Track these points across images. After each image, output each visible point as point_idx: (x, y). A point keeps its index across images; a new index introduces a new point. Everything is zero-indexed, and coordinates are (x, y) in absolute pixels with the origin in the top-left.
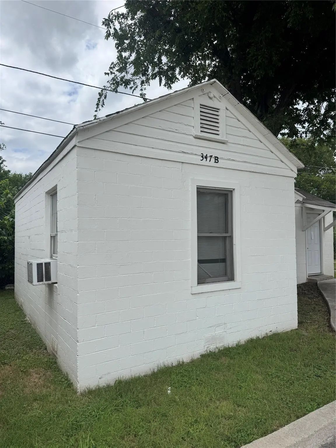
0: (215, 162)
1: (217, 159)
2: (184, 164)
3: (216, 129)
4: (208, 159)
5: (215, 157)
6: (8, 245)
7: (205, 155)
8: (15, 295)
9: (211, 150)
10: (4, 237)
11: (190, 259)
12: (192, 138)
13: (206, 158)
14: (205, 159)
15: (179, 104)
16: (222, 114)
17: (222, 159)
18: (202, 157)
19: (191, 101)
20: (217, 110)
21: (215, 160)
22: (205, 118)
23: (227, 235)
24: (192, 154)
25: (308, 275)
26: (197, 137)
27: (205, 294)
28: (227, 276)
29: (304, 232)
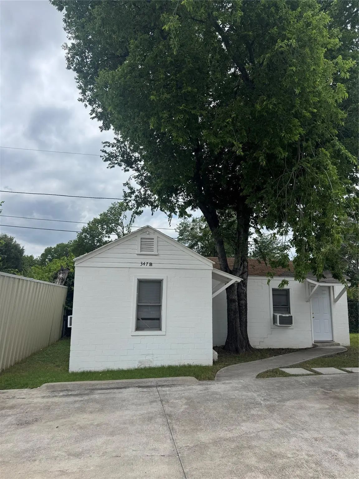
0: (150, 266)
2: (130, 268)
3: (152, 248)
4: (146, 264)
9: (146, 260)
11: (131, 317)
12: (136, 255)
13: (144, 264)
17: (154, 263)
18: (142, 264)
19: (136, 237)
20: (153, 239)
21: (150, 264)
22: (145, 244)
23: (160, 304)
24: (135, 263)
25: (313, 341)
26: (138, 255)
27: (140, 336)
28: (159, 328)
29: (308, 303)
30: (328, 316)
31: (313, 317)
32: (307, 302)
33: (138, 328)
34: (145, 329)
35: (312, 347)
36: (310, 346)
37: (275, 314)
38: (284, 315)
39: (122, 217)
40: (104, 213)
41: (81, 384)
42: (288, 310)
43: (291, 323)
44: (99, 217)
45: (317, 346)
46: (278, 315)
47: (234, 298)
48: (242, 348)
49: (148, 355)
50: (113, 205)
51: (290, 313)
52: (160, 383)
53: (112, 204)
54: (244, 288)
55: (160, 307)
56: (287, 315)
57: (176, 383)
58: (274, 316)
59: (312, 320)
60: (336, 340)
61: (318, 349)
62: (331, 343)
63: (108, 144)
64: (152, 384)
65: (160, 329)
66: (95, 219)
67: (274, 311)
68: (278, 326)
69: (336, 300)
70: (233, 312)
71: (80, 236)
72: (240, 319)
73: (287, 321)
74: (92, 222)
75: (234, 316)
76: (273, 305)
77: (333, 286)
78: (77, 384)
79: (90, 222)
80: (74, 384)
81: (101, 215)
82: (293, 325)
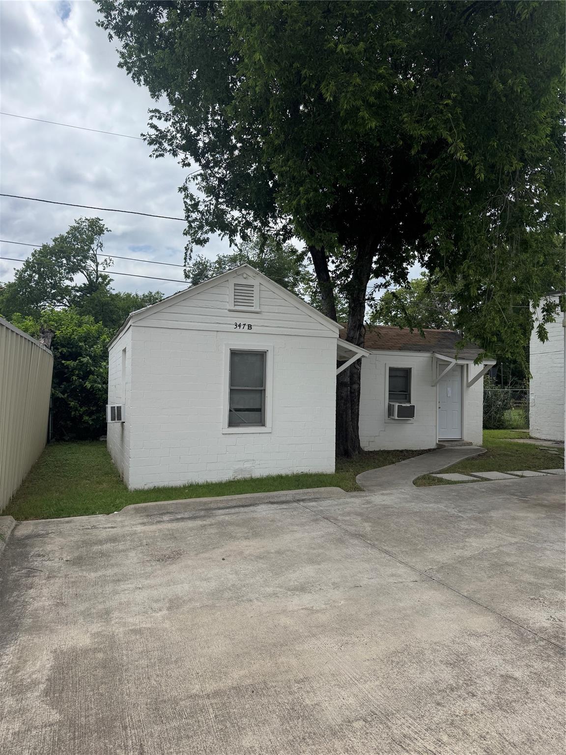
0: (248, 329)
1: (250, 327)
2: (219, 332)
3: (251, 301)
4: (242, 327)
5: (249, 325)
6: (103, 394)
7: (238, 324)
8: (108, 445)
9: (243, 319)
10: (99, 385)
11: (222, 407)
12: (226, 311)
13: (240, 326)
14: (238, 327)
15: (215, 286)
16: (256, 289)
17: (255, 325)
18: (236, 325)
19: (227, 282)
20: (252, 286)
21: (249, 327)
22: (240, 294)
23: (262, 388)
24: (226, 324)
25: (438, 440)
26: (230, 311)
27: (235, 435)
28: (262, 423)
29: (434, 388)
30: (458, 406)
31: (439, 408)
32: (432, 386)
33: (231, 424)
34: (241, 425)
35: (436, 447)
36: (433, 446)
37: (391, 403)
38: (403, 405)
39: (94, 246)
40: (62, 237)
41: (187, 503)
42: (408, 399)
43: (412, 415)
44: (51, 244)
45: (445, 446)
46: (396, 405)
47: (346, 380)
48: (354, 450)
49: (248, 461)
50: (78, 223)
51: (409, 402)
52: (298, 497)
53: (75, 220)
54: (358, 366)
55: (262, 392)
56: (408, 405)
57: (319, 496)
58: (390, 406)
59: (438, 410)
60: (466, 439)
61: (446, 450)
62: (460, 441)
63: (158, 115)
64: (288, 498)
65: (263, 425)
66: (44, 247)
67: (389, 399)
68: (395, 419)
69: (469, 385)
70: (343, 401)
71: (20, 275)
72: (352, 410)
73: (408, 413)
74: (40, 252)
75: (345, 406)
76: (389, 391)
77: (467, 365)
78: (181, 504)
79: (35, 251)
80: (176, 504)
81: (55, 240)
82: (414, 418)
